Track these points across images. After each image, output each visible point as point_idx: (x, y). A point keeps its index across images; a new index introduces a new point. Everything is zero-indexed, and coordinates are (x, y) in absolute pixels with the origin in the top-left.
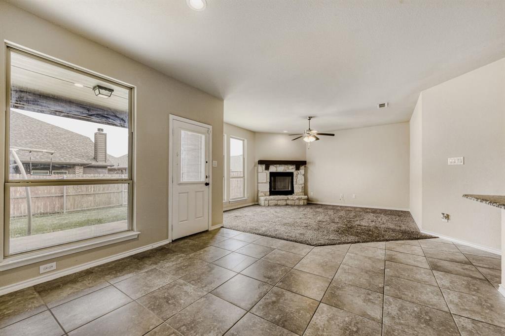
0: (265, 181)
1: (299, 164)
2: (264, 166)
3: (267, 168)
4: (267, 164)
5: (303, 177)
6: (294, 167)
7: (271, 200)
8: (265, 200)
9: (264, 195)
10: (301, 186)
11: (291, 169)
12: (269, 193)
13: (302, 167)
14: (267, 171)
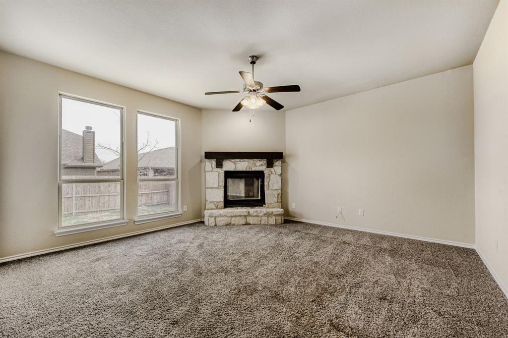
0: (216, 186)
1: (273, 158)
2: (214, 162)
3: (219, 165)
4: (218, 157)
5: (279, 178)
6: (264, 162)
7: (221, 216)
8: (210, 216)
9: (214, 207)
10: (275, 193)
11: (258, 165)
12: (222, 204)
13: (278, 164)
14: (219, 170)
